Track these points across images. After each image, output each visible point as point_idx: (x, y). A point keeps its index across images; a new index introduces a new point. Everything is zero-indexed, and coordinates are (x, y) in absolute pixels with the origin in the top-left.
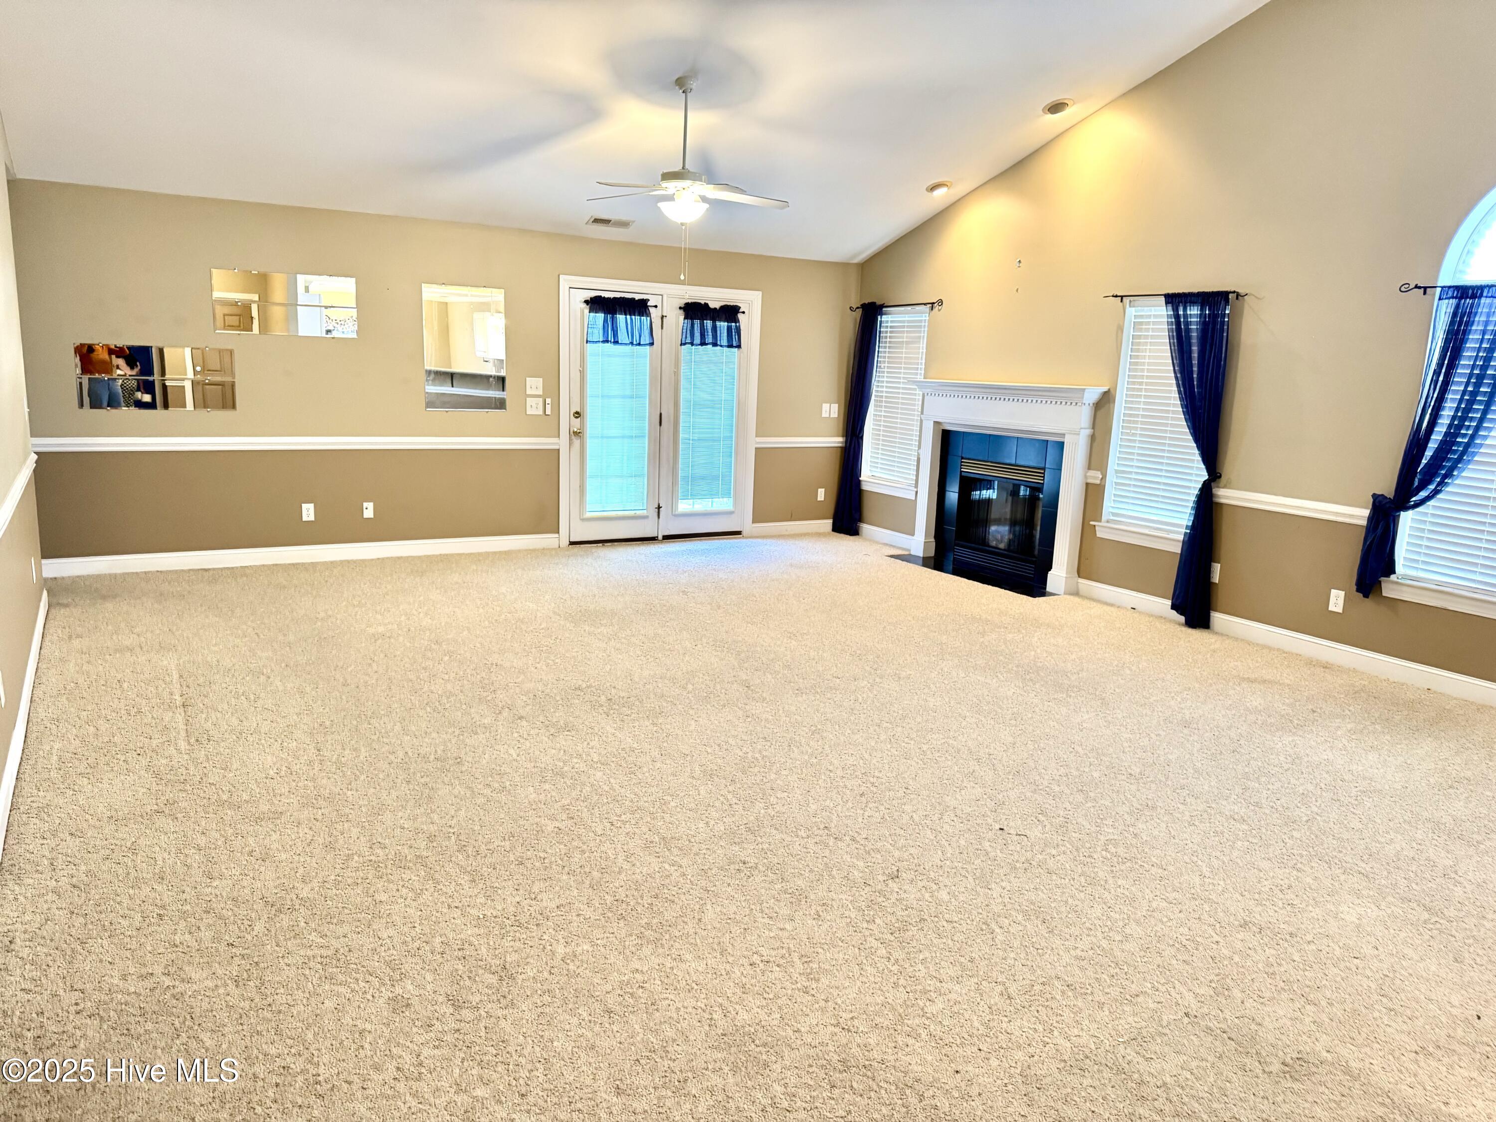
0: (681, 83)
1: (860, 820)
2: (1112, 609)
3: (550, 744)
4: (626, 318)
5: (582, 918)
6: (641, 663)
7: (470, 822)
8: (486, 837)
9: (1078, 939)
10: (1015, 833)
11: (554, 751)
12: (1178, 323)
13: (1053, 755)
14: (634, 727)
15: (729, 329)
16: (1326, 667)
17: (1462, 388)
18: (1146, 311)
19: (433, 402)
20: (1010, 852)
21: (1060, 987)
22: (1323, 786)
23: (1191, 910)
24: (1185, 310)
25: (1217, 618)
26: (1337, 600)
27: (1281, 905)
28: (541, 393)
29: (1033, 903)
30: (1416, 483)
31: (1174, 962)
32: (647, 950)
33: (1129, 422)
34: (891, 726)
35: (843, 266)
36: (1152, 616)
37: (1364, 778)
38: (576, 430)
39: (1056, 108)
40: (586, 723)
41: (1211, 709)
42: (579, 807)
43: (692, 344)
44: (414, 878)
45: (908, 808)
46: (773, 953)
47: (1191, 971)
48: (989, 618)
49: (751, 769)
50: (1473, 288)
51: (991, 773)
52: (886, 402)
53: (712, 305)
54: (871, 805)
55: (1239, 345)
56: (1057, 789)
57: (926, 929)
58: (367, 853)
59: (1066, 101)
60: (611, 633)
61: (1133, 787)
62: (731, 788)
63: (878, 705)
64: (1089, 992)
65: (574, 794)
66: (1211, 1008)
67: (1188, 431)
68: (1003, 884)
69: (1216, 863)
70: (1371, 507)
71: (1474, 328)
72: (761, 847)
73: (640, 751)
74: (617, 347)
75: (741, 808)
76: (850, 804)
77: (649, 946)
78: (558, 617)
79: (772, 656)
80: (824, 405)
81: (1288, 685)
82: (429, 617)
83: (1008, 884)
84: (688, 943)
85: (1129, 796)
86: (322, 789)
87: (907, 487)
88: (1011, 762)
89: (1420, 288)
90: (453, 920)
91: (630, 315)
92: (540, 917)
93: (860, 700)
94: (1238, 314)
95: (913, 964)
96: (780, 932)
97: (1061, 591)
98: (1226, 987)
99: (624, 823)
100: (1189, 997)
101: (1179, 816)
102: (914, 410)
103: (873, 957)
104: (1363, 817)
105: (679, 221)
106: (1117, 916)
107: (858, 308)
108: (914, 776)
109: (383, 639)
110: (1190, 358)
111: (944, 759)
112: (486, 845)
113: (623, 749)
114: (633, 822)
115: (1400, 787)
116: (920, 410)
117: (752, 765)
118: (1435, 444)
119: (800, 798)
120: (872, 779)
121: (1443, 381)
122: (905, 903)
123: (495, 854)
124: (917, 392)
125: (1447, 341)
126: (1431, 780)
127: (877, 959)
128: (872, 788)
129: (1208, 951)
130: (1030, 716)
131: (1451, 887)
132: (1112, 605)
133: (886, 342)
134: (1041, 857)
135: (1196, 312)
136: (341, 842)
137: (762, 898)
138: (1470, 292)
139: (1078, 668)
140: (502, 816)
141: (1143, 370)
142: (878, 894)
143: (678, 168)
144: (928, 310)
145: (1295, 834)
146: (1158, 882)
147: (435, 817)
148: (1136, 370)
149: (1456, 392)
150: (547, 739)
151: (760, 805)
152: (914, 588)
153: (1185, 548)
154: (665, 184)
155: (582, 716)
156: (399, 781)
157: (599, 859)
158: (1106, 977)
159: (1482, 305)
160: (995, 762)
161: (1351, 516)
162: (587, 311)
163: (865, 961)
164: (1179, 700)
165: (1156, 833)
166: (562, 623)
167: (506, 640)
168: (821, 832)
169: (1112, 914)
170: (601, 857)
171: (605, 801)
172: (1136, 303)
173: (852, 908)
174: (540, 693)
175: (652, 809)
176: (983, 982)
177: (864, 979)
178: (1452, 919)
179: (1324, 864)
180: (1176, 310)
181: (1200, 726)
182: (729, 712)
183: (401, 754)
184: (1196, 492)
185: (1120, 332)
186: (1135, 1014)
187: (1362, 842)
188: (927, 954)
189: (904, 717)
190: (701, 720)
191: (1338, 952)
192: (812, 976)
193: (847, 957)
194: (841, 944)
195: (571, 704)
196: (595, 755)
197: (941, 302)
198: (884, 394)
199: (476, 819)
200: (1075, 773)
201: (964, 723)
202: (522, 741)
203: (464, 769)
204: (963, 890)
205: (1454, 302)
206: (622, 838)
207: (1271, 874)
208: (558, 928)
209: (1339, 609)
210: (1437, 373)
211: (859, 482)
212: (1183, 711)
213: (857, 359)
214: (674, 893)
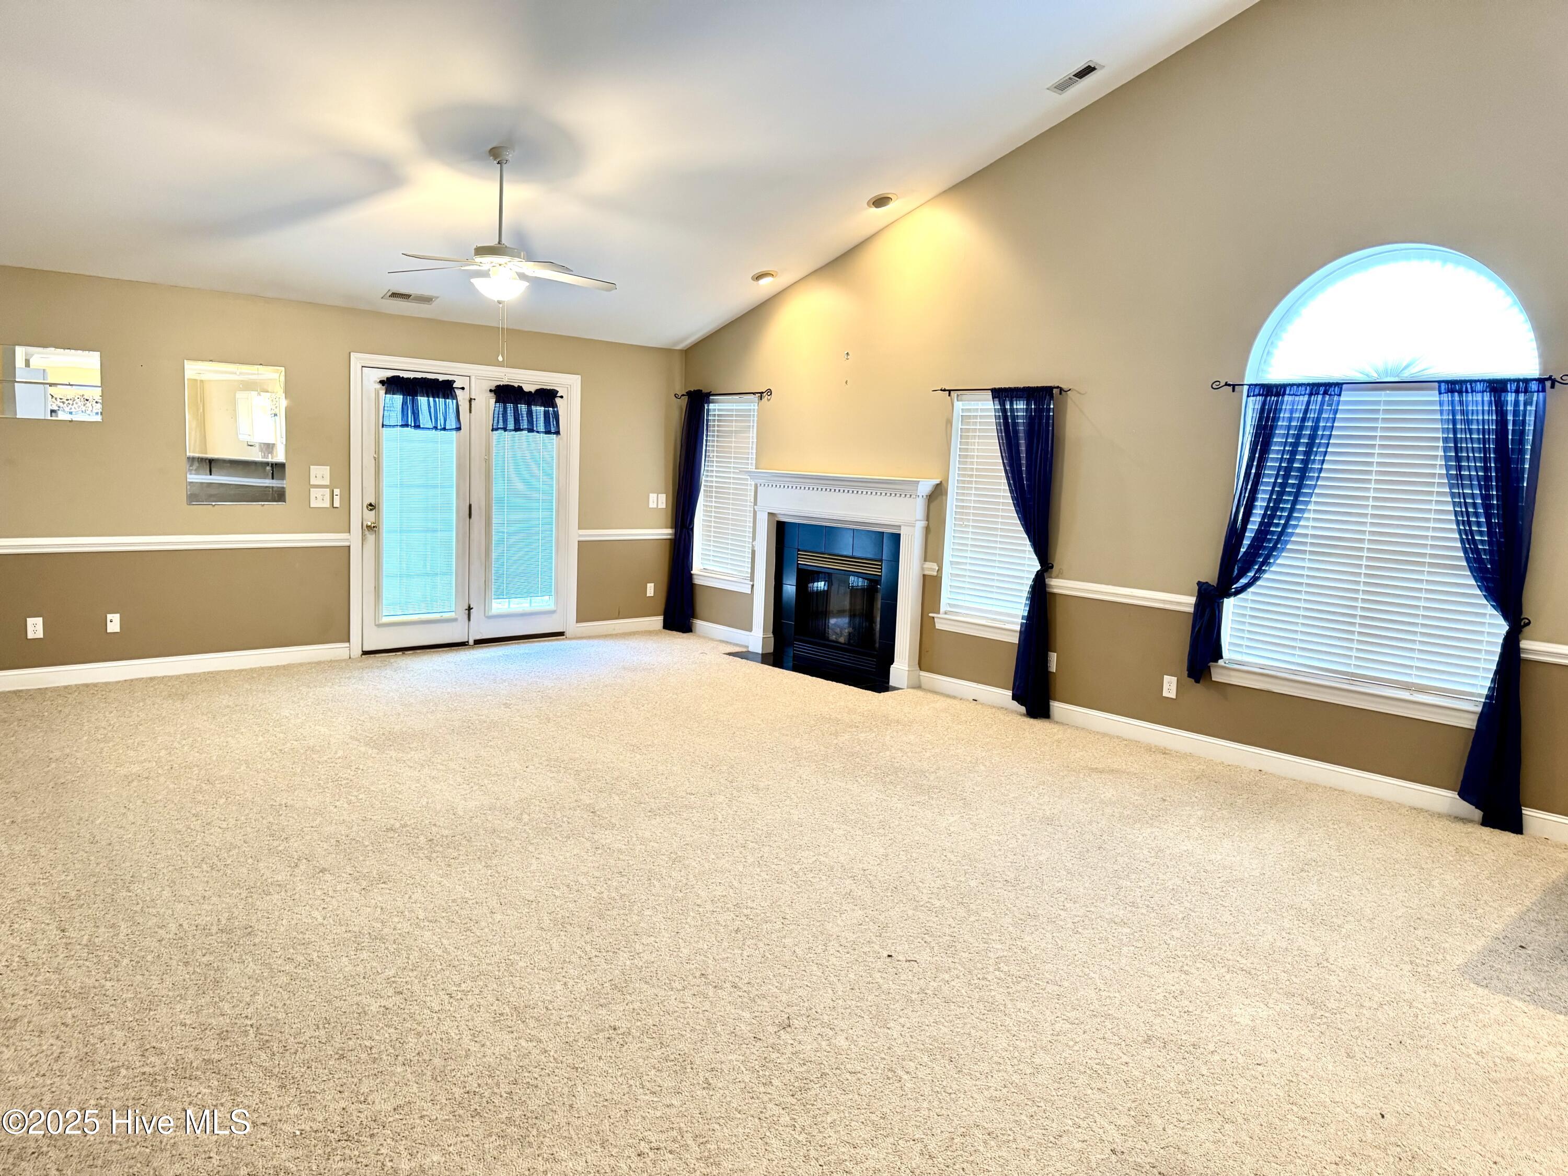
0: (497, 155)
1: (739, 961)
2: (955, 702)
3: (363, 902)
4: (428, 400)
5: (426, 1120)
6: (464, 793)
7: (272, 1008)
8: (294, 1026)
9: (990, 1077)
10: (904, 959)
11: (369, 910)
12: (1005, 418)
13: (927, 865)
14: (464, 872)
15: (546, 414)
16: (1165, 753)
17: (1272, 480)
18: (972, 405)
19: (198, 495)
20: (903, 982)
21: (981, 1136)
22: (1190, 880)
23: (1094, 1030)
24: (1011, 404)
25: (1057, 707)
26: (1170, 686)
27: (1178, 1014)
28: (327, 482)
29: (936, 1040)
30: (1236, 572)
31: (1089, 1091)
32: (512, 1152)
33: (962, 513)
34: (757, 846)
35: (666, 352)
36: (994, 707)
37: (1225, 868)
38: (369, 524)
39: (880, 202)
40: (405, 871)
41: (1069, 804)
42: (408, 979)
43: (505, 429)
44: (204, 1091)
45: (788, 941)
46: (663, 1137)
47: (1108, 1100)
48: (839, 717)
49: (608, 913)
50: (1276, 386)
51: (869, 891)
52: (716, 492)
53: (527, 388)
54: (748, 942)
55: (1064, 440)
56: (938, 904)
57: (828, 1085)
58: (138, 1064)
59: (889, 196)
60: (424, 758)
61: (1012, 895)
62: (588, 938)
63: (740, 822)
64: (1011, 1138)
65: (399, 962)
66: (1135, 1140)
67: (1019, 522)
68: (902, 1020)
69: (1107, 973)
70: (1196, 594)
71: (1280, 423)
72: (631, 1007)
73: (474, 901)
74: (418, 431)
75: (603, 961)
76: (725, 944)
77: (514, 1146)
78: (357, 743)
79: (616, 774)
80: (651, 495)
81: (1135, 774)
82: (196, 750)
83: (907, 1020)
84: (561, 1137)
85: (1009, 906)
86: (70, 982)
87: (743, 581)
88: (887, 877)
89: (1229, 385)
90: (260, 1143)
91: (434, 397)
92: (373, 1125)
93: (720, 819)
94: (1062, 409)
95: (822, 1130)
96: (667, 1109)
97: (905, 686)
98: (1144, 1114)
99: (465, 993)
100: (1111, 1129)
101: (1062, 923)
102: (746, 501)
103: (777, 1127)
104: (1232, 909)
105: (496, 298)
106: (1023, 1044)
107: (683, 395)
108: (789, 902)
109: (140, 781)
110: (1018, 452)
111: (818, 879)
112: (295, 1038)
113: (454, 901)
114: (477, 991)
115: (1258, 874)
116: (752, 500)
117: (610, 907)
118: (1252, 533)
119: (669, 941)
120: (745, 911)
121: (1255, 473)
122: (801, 1056)
123: (308, 1048)
124: (749, 482)
125: (1256, 436)
126: (1284, 864)
127: (781, 1128)
128: (747, 922)
129: (1120, 1075)
130: (897, 823)
131: (1327, 977)
132: (954, 697)
133: (714, 431)
134: (935, 984)
135: (1022, 407)
136: (101, 1051)
137: (641, 1069)
138: (1275, 390)
139: (935, 767)
140: (312, 997)
141: (972, 463)
142: (771, 1049)
143: (493, 242)
144: (757, 399)
145: (1174, 933)
146: (1056, 1000)
147: (226, 1007)
148: (965, 463)
149: (1267, 484)
150: (358, 895)
151: (623, 956)
152: (758, 688)
153: (1022, 638)
154: (478, 259)
155: (398, 863)
156: (174, 963)
157: (440, 1042)
158: (1025, 1118)
159: (1285, 402)
160: (871, 878)
161: (1179, 603)
162: (382, 392)
163: (768, 1134)
164: (1037, 795)
165: (1043, 945)
166: (363, 749)
167: (295, 774)
168: (698, 981)
169: (1018, 1043)
170: (441, 1039)
171: (439, 967)
172: (964, 397)
173: (744, 1070)
174: (344, 837)
175: (497, 973)
176: (900, 1142)
177: (772, 1156)
178: (1335, 1011)
179: (1208, 964)
180: (1002, 404)
181: (1062, 822)
182: (575, 844)
183: (173, 927)
184: (1030, 582)
185: (949, 425)
186: (1062, 1159)
187: (1237, 936)
188: (836, 1116)
189: (769, 835)
190: (542, 856)
191: (1241, 1060)
192: (712, 1160)
193: (747, 1130)
194: (739, 1116)
195: (384, 849)
196: (420, 910)
197: (769, 392)
198: (714, 484)
199: (280, 1004)
200: (952, 884)
201: (833, 836)
202: (328, 899)
203: (257, 941)
204: (861, 1033)
205: (1260, 399)
206: (465, 1011)
207: (1162, 980)
208: (397, 1136)
209: (1173, 695)
210: (1249, 467)
211: (691, 575)
212: (1043, 808)
213: (684, 447)
214: (536, 1076)
